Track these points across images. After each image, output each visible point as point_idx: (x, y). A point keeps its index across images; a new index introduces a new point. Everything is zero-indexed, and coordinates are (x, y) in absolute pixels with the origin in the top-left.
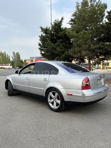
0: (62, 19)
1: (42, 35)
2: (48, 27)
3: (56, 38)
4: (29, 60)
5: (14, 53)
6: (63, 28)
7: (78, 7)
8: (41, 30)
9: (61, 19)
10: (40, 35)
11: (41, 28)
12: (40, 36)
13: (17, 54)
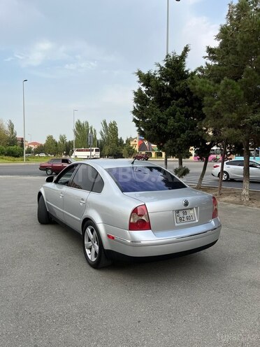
0: (186, 49)
1: (140, 89)
2: (152, 72)
3: (168, 95)
4: (136, 138)
5: (105, 123)
6: (187, 71)
7: (231, 17)
8: (138, 79)
9: (183, 50)
10: (136, 91)
11: (140, 74)
12: (135, 93)
13: (111, 125)
